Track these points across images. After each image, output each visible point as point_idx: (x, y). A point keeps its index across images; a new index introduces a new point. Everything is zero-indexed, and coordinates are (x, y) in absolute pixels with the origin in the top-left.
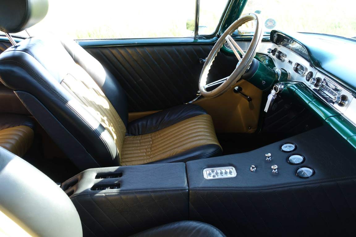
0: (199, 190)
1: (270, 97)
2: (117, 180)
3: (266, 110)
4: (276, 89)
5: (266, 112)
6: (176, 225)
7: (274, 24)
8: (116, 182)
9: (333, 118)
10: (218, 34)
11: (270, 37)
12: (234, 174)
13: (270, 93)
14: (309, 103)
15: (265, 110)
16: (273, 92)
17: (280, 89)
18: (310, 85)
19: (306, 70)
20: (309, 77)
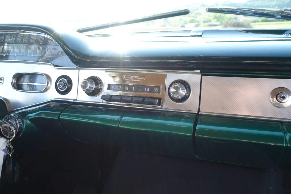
17: (16, 129)
18: (76, 99)
19: (48, 77)
20: (65, 84)
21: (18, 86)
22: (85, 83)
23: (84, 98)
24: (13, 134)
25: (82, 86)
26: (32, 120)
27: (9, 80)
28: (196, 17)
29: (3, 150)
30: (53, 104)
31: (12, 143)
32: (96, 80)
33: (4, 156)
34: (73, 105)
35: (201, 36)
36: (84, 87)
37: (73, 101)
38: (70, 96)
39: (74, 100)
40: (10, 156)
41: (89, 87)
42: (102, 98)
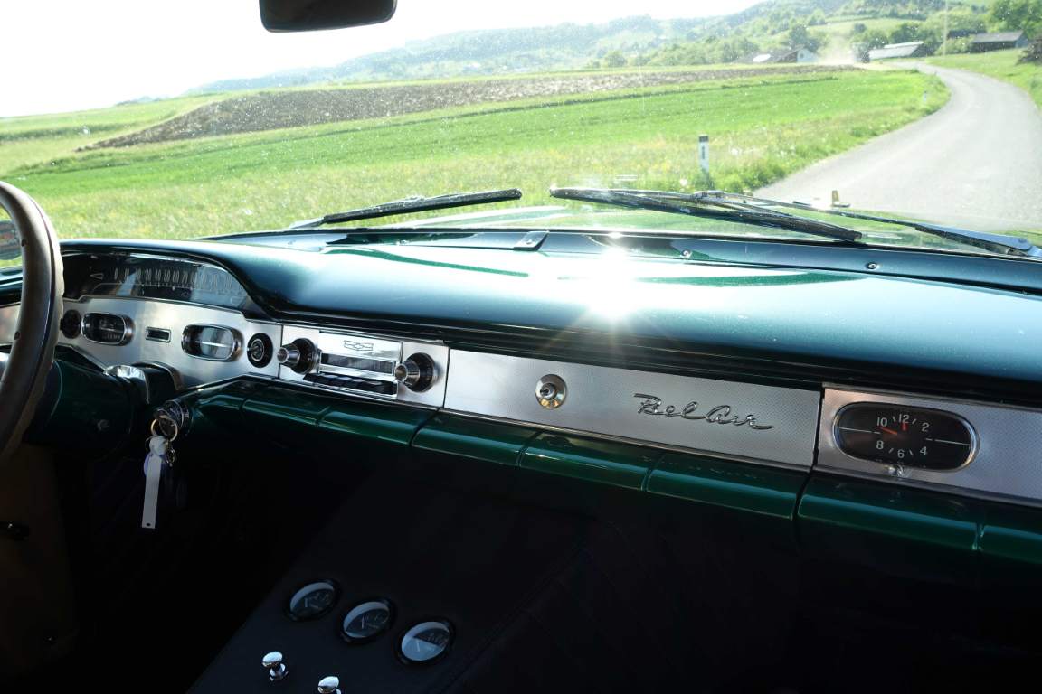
1: (153, 467)
3: (149, 518)
4: (163, 430)
5: (153, 526)
9: (424, 431)
13: (145, 451)
14: (317, 422)
15: (144, 525)
16: (157, 444)
17: (179, 423)
18: (276, 375)
19: (237, 335)
20: (262, 352)
22: (287, 350)
23: (290, 375)
24: (174, 432)
25: (278, 357)
26: (205, 409)
27: (177, 338)
28: (922, 18)
29: (161, 456)
30: (242, 383)
31: (174, 445)
32: (303, 346)
33: (162, 466)
34: (270, 387)
35: (536, 249)
36: (286, 358)
37: (270, 379)
38: (268, 371)
39: (274, 378)
40: (171, 465)
41: (289, 359)
42: (308, 377)
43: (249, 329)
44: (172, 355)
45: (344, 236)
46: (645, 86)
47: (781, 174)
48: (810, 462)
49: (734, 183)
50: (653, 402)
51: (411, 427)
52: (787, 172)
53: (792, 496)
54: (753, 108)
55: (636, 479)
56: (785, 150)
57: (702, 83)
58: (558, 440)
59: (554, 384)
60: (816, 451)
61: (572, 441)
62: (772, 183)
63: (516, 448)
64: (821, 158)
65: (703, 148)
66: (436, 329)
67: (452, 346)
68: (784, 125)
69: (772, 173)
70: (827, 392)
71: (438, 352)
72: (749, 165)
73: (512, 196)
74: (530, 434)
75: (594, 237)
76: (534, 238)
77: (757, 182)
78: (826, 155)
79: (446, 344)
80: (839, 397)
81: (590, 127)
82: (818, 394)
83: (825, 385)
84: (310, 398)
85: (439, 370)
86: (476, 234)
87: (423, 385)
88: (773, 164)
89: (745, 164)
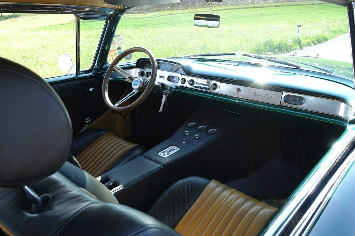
0: (170, 162)
1: (163, 101)
2: (111, 183)
3: (161, 111)
4: (165, 94)
6: (170, 189)
7: (131, 56)
8: (111, 184)
9: (215, 96)
10: (96, 68)
11: (136, 64)
12: (177, 149)
13: (162, 97)
14: (195, 94)
15: (159, 112)
16: (164, 96)
17: (168, 93)
19: (179, 78)
20: (184, 81)
21: (169, 80)
22: (189, 81)
23: (189, 86)
26: (173, 91)
27: (166, 78)
29: (165, 99)
30: (179, 87)
31: (167, 97)
32: (192, 81)
34: (185, 88)
35: (238, 65)
36: (188, 83)
38: (185, 85)
41: (190, 83)
42: (194, 86)
43: (181, 77)
44: (165, 81)
45: (197, 60)
46: (283, 2)
47: (326, 40)
48: (279, 104)
49: (308, 42)
50: (255, 93)
51: (213, 96)
52: (328, 39)
53: (275, 108)
54: (322, 13)
55: (251, 105)
56: (329, 31)
57: (304, 2)
58: (239, 99)
59: (239, 90)
60: (281, 102)
61: (241, 99)
62: (322, 42)
63: (231, 100)
64: (342, 34)
65: (299, 29)
66: (218, 79)
67: (221, 82)
68: (332, 20)
69: (322, 39)
70: (284, 93)
71: (218, 83)
72: (315, 36)
73: (234, 54)
74: (233, 98)
75: (249, 64)
76: (238, 63)
77: (316, 42)
78: (344, 33)
79: (220, 82)
80: (285, 94)
81: (260, 17)
82: (282, 93)
83: (283, 91)
84: (193, 90)
85: (218, 87)
86: (226, 61)
87: (215, 89)
88: (324, 36)
89: (313, 36)
